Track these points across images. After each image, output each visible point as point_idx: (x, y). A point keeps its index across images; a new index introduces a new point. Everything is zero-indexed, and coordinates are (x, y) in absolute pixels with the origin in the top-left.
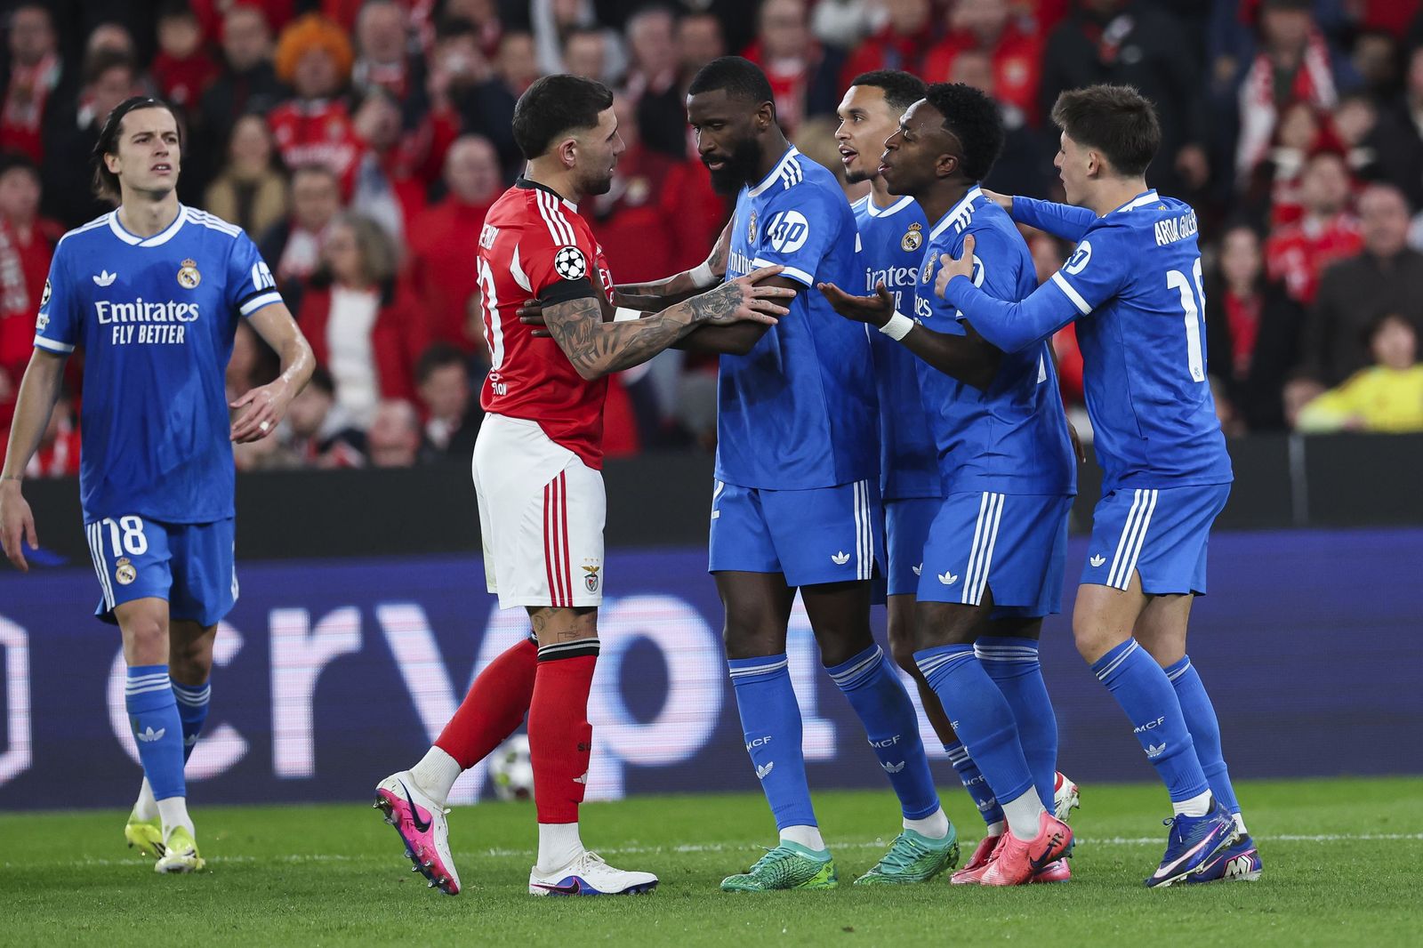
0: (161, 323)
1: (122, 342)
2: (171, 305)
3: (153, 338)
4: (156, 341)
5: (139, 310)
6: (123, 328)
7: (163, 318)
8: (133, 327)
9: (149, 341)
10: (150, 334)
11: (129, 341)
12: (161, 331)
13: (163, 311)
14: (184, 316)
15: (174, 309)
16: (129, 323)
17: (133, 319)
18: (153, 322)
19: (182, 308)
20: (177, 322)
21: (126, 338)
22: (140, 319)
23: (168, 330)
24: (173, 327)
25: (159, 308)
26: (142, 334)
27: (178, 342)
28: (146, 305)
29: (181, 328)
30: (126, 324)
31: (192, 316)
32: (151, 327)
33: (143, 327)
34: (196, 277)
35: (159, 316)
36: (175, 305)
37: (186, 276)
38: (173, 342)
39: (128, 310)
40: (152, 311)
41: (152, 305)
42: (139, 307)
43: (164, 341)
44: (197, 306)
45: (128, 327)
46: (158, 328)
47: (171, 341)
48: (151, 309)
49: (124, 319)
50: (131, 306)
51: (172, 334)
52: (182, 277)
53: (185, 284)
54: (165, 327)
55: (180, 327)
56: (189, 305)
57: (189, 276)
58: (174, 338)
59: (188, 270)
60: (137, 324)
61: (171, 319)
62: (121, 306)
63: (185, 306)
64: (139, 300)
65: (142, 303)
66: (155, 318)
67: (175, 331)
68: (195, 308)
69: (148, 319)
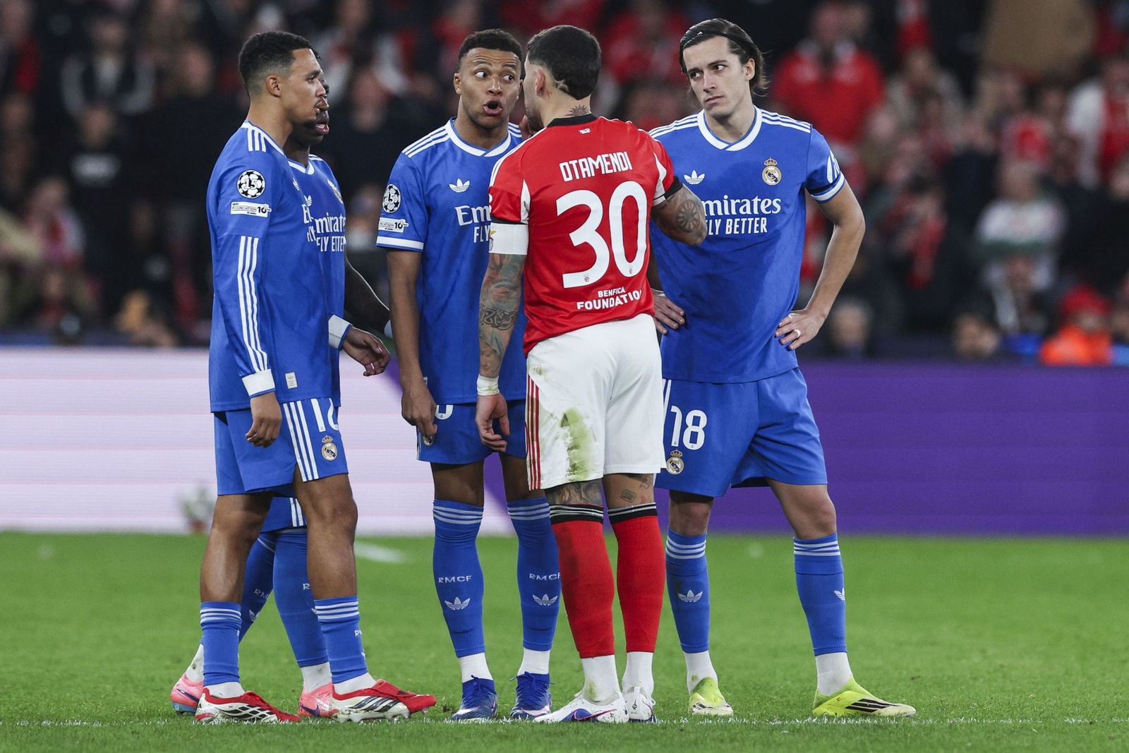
0: (747, 216)
1: (711, 233)
2: (756, 200)
3: (739, 229)
4: (743, 232)
5: (725, 206)
6: (711, 221)
7: (748, 212)
8: (720, 220)
9: (736, 232)
10: (736, 226)
11: (717, 233)
12: (747, 222)
13: (748, 205)
14: (767, 209)
15: (759, 203)
16: (717, 217)
17: (720, 213)
18: (739, 215)
19: (767, 203)
20: (761, 215)
21: (714, 230)
22: (727, 213)
23: (753, 222)
24: (757, 219)
25: (745, 203)
26: (727, 226)
27: (762, 231)
28: (733, 202)
29: (765, 219)
30: (714, 218)
31: (776, 209)
32: (737, 220)
33: (728, 220)
34: (777, 175)
35: (745, 210)
36: (760, 200)
37: (770, 175)
38: (758, 232)
39: (715, 206)
40: (738, 206)
41: (738, 201)
42: (726, 203)
43: (749, 232)
44: (780, 200)
45: (716, 220)
46: (744, 220)
47: (756, 232)
48: (737, 204)
49: (712, 213)
50: (718, 203)
51: (756, 225)
52: (766, 175)
53: (770, 181)
54: (750, 220)
55: (763, 219)
56: (772, 201)
57: (772, 174)
58: (759, 229)
59: (771, 169)
60: (724, 218)
61: (756, 212)
62: (708, 202)
63: (770, 201)
64: (726, 197)
65: (729, 200)
66: (741, 211)
67: (759, 222)
68: (777, 202)
69: (734, 212)
